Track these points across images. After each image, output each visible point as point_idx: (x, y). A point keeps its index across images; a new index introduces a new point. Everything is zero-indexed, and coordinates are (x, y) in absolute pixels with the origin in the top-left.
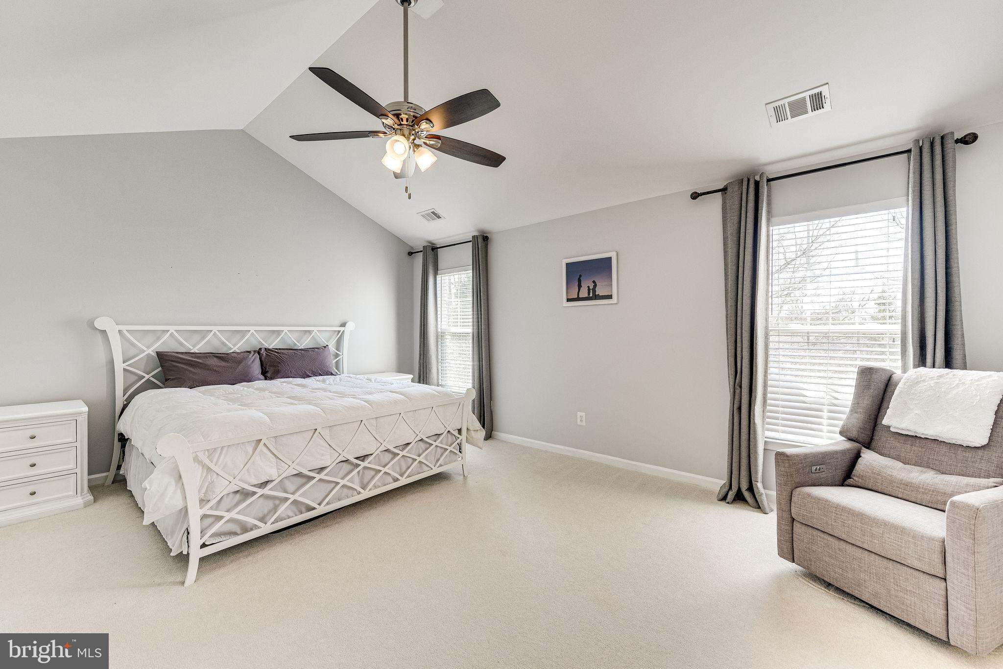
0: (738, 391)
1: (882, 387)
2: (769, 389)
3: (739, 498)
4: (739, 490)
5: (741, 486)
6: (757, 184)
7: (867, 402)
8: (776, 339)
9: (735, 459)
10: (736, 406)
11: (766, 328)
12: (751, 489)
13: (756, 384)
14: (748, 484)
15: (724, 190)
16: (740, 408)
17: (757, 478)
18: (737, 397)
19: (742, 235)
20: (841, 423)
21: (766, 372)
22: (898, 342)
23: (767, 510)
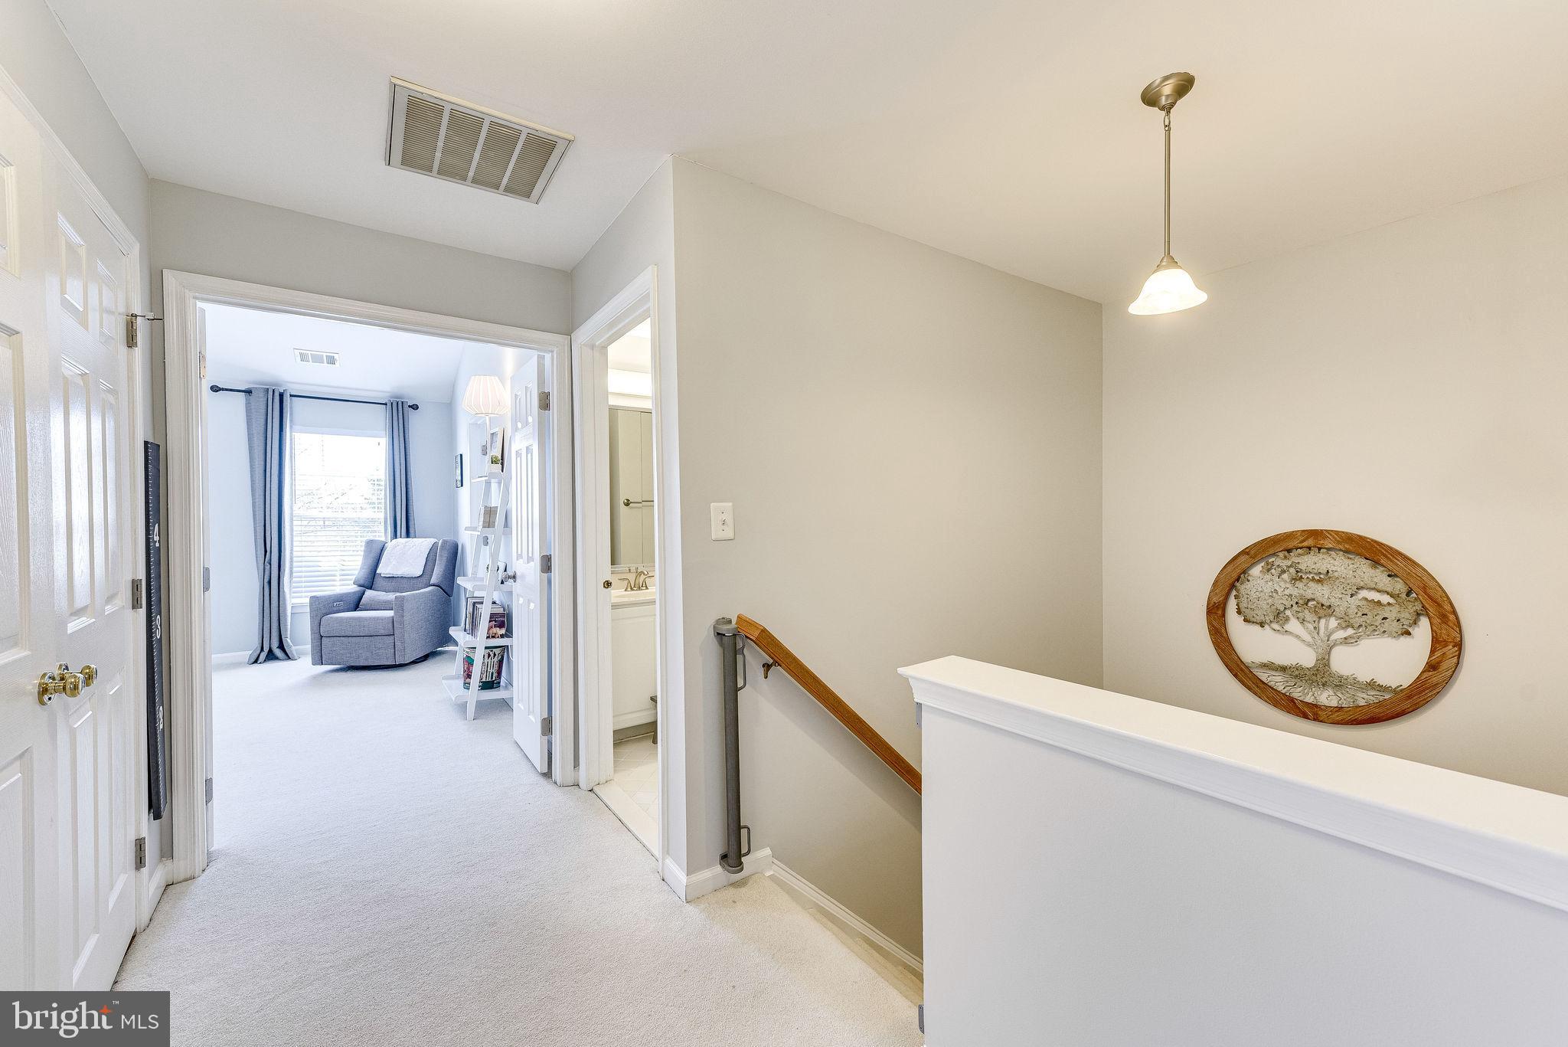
0: (268, 567)
1: (379, 551)
2: (295, 564)
3: (271, 656)
4: (270, 651)
5: (272, 646)
6: (281, 395)
7: (370, 561)
8: (299, 523)
9: (267, 625)
10: (266, 580)
11: (292, 514)
12: (281, 646)
13: (285, 559)
14: (278, 643)
15: (248, 392)
16: (270, 582)
17: (286, 634)
18: (267, 573)
19: (269, 436)
20: (354, 577)
21: (292, 550)
22: (383, 524)
23: (296, 657)
